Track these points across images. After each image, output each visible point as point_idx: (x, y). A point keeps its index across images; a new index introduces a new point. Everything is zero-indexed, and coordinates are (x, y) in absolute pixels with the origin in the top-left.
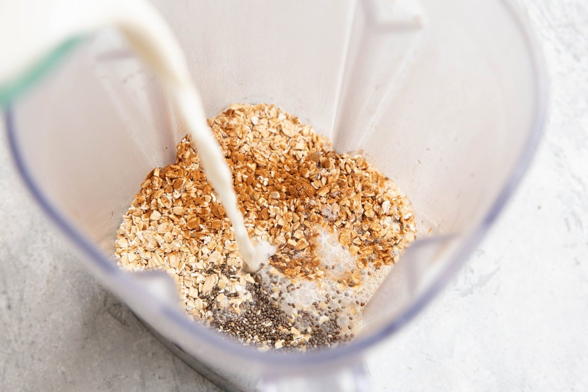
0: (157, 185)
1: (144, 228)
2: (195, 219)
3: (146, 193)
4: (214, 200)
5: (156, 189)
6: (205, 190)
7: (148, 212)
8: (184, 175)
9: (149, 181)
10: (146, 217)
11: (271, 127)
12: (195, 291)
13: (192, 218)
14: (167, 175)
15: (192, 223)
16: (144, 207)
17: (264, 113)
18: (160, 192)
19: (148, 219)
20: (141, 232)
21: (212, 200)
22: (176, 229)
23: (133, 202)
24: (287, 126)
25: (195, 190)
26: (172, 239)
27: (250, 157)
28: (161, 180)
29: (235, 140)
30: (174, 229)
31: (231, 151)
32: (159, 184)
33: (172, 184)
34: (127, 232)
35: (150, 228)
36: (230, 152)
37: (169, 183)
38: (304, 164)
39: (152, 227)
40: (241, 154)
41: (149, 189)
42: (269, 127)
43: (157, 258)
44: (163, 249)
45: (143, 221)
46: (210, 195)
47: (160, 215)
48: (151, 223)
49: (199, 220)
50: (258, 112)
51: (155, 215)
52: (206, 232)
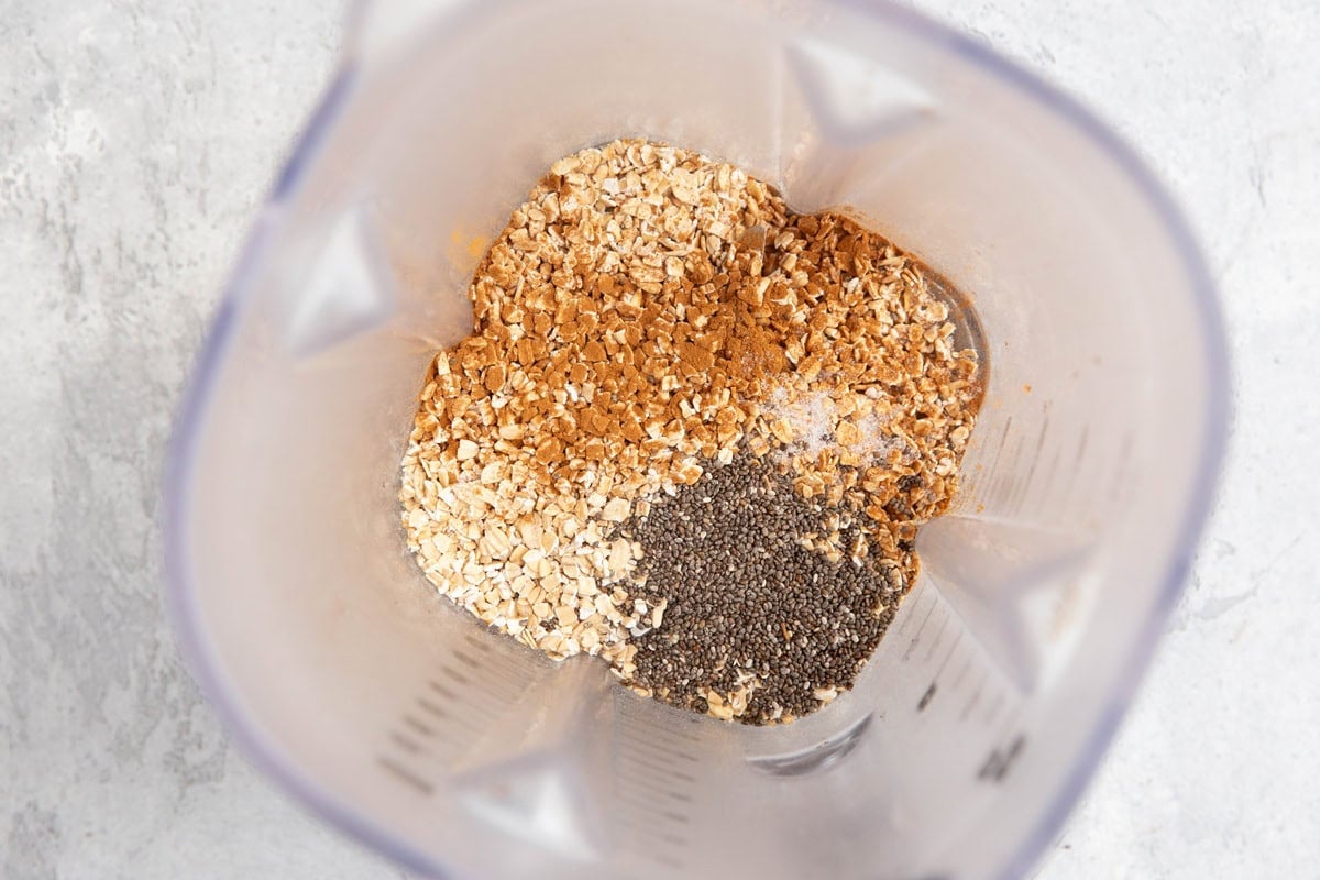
0: (452, 390)
1: (452, 481)
2: (549, 443)
3: (434, 409)
4: (575, 398)
5: (452, 396)
6: (550, 381)
7: (450, 446)
8: (499, 358)
9: (432, 386)
10: (450, 458)
11: (652, 194)
12: (589, 582)
13: (543, 441)
14: (465, 366)
15: (544, 452)
16: (441, 437)
17: (628, 164)
18: (463, 402)
19: (454, 461)
20: (448, 489)
21: (569, 398)
22: (518, 470)
23: (414, 433)
24: (683, 182)
25: (531, 385)
26: (514, 491)
27: (623, 275)
28: (458, 378)
29: (585, 252)
30: (514, 473)
31: (583, 277)
32: (455, 386)
33: (482, 382)
34: (420, 496)
35: (463, 475)
36: (580, 281)
37: (475, 382)
38: (737, 262)
39: (466, 474)
40: (604, 276)
41: (439, 400)
42: (647, 195)
43: (493, 534)
44: (500, 514)
45: (445, 466)
46: (563, 388)
47: (476, 446)
48: (463, 467)
49: (558, 442)
50: (615, 161)
51: (467, 450)
52: (578, 465)
